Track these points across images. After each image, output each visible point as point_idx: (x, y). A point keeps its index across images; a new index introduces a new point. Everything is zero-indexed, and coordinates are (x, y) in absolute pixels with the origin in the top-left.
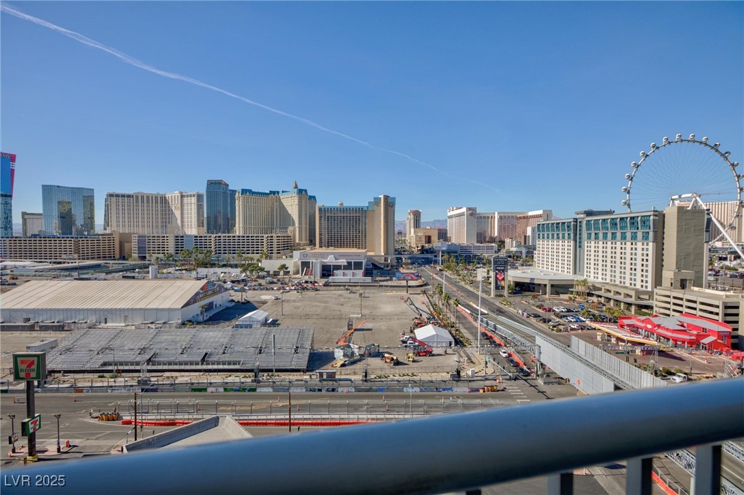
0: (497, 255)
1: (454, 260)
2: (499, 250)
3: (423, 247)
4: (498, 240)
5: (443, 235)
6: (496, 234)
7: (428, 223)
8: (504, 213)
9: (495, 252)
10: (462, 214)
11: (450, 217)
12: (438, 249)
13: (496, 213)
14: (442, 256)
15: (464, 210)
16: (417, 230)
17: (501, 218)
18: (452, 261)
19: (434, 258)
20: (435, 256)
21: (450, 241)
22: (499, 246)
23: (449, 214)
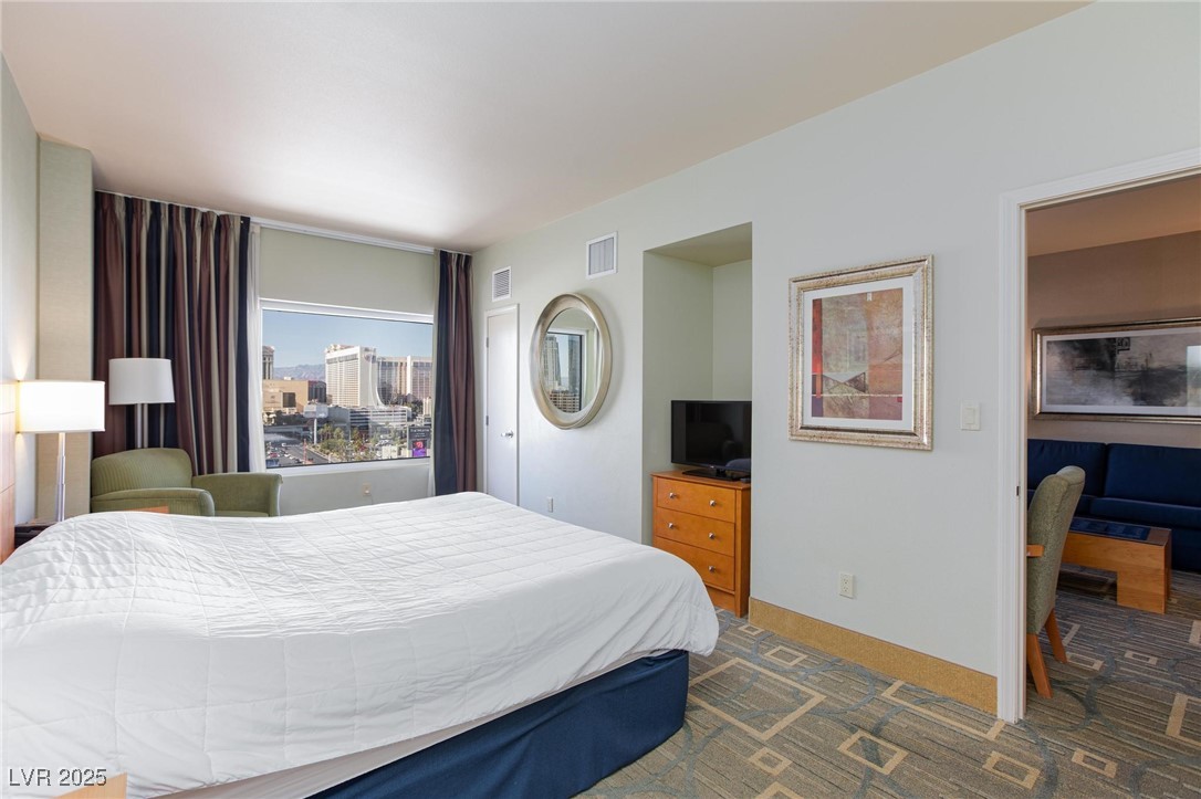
0: (411, 423)
1: (342, 434)
2: (414, 417)
3: (278, 413)
4: (411, 400)
5: (318, 392)
6: (409, 391)
7: (286, 371)
8: (420, 358)
9: (409, 419)
10: (354, 358)
11: (329, 362)
12: (311, 416)
13: (409, 358)
14: (318, 428)
15: (356, 350)
16: (267, 382)
17: (416, 365)
18: (339, 437)
19: (303, 433)
20: (306, 429)
21: (331, 402)
22: (414, 410)
23: (329, 356)
